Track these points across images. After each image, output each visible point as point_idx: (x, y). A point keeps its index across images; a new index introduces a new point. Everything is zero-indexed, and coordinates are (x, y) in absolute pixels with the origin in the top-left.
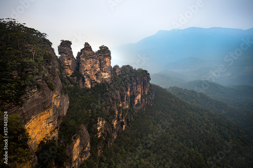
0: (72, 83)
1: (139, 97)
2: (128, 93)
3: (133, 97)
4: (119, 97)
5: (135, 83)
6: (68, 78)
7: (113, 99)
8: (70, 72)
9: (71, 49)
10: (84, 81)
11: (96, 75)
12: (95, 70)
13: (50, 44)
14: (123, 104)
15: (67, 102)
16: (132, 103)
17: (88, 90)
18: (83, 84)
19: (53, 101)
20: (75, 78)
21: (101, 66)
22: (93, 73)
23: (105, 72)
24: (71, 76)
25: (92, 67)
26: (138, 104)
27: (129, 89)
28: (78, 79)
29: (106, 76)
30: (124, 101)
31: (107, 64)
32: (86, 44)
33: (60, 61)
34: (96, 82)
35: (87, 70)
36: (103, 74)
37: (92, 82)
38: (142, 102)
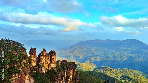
0: (35, 70)
1: (71, 77)
2: (65, 75)
3: (68, 77)
4: (60, 78)
5: (69, 70)
6: (33, 67)
7: (57, 79)
8: (34, 64)
9: (35, 52)
10: (41, 69)
11: (48, 65)
12: (48, 63)
13: (25, 49)
14: (62, 81)
16: (67, 80)
17: (43, 74)
18: (41, 71)
19: (26, 81)
20: (37, 67)
21: (51, 60)
22: (46, 64)
23: (53, 64)
24: (35, 66)
25: (46, 61)
26: (71, 81)
27: (66, 73)
28: (39, 68)
29: (53, 66)
30: (63, 79)
31: (54, 60)
32: (44, 49)
33: (29, 58)
34: (48, 70)
35: (43, 63)
37: (46, 69)
38: (73, 80)
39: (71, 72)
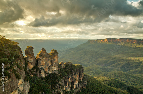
0: (32, 74)
1: (77, 83)
2: (70, 80)
3: (73, 83)
4: (63, 84)
5: (74, 74)
6: (30, 70)
7: (59, 85)
8: (31, 66)
9: (33, 52)
10: (40, 73)
11: (48, 68)
12: (48, 65)
13: (20, 49)
14: (66, 88)
15: (28, 87)
16: (72, 87)
17: (42, 78)
18: (40, 74)
19: (18, 86)
20: (35, 70)
21: (52, 62)
22: (46, 67)
23: (54, 66)
24: (32, 69)
25: (46, 63)
26: (76, 88)
27: (70, 78)
28: (37, 71)
29: (55, 68)
30: (67, 85)
31: (56, 61)
32: (43, 48)
33: (25, 59)
34: (48, 73)
35: (42, 65)
36: (53, 68)
37: (46, 73)
38: (79, 86)
39: (77, 77)
